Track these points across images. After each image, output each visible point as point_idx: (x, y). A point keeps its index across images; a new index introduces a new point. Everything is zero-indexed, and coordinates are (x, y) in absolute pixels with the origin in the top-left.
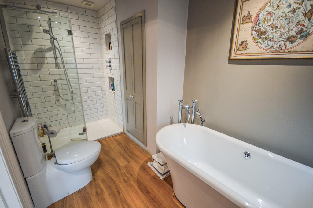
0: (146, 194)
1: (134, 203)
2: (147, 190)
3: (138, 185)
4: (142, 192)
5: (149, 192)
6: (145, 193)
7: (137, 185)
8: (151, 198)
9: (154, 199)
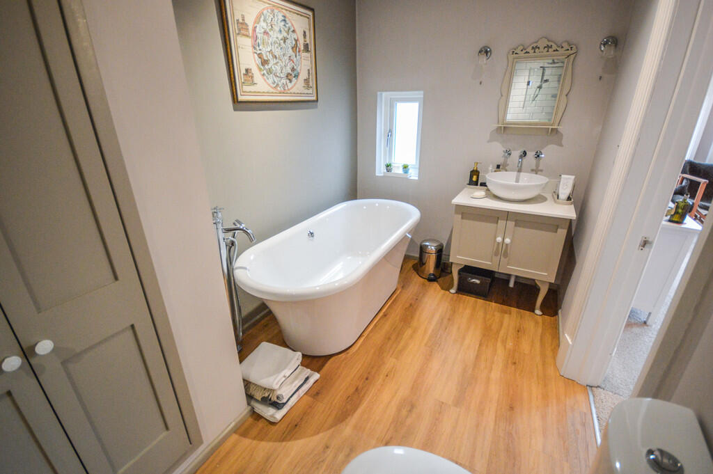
0: (363, 393)
1: (390, 402)
2: (354, 394)
3: (349, 415)
4: (361, 401)
5: (357, 389)
6: (361, 396)
7: (349, 418)
8: (367, 382)
9: (365, 377)
